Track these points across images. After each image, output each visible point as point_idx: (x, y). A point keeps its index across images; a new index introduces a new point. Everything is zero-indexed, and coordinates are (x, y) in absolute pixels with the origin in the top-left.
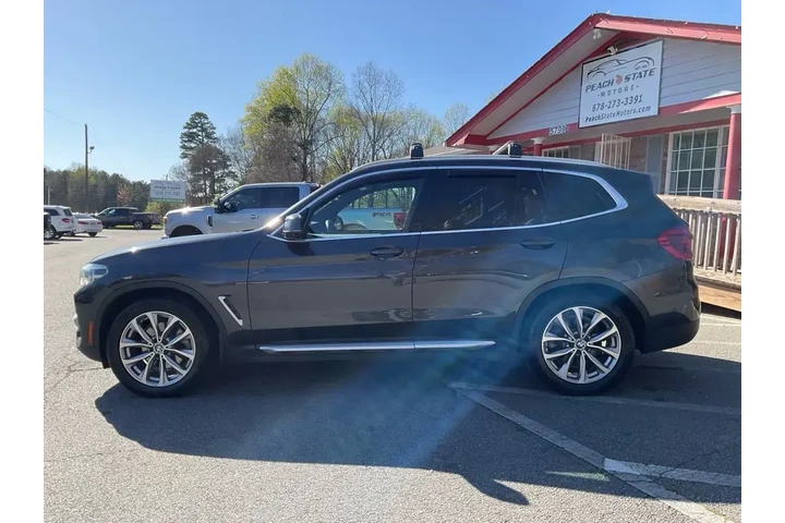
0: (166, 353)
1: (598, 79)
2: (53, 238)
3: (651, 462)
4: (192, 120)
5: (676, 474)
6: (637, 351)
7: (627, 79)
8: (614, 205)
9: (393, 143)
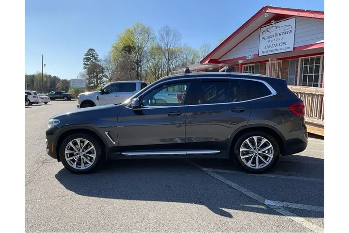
0: (84, 155)
1: (267, 34)
2: (29, 105)
3: (284, 201)
4: (88, 52)
5: (294, 206)
6: (280, 155)
7: (280, 34)
8: (271, 93)
9: (177, 61)
